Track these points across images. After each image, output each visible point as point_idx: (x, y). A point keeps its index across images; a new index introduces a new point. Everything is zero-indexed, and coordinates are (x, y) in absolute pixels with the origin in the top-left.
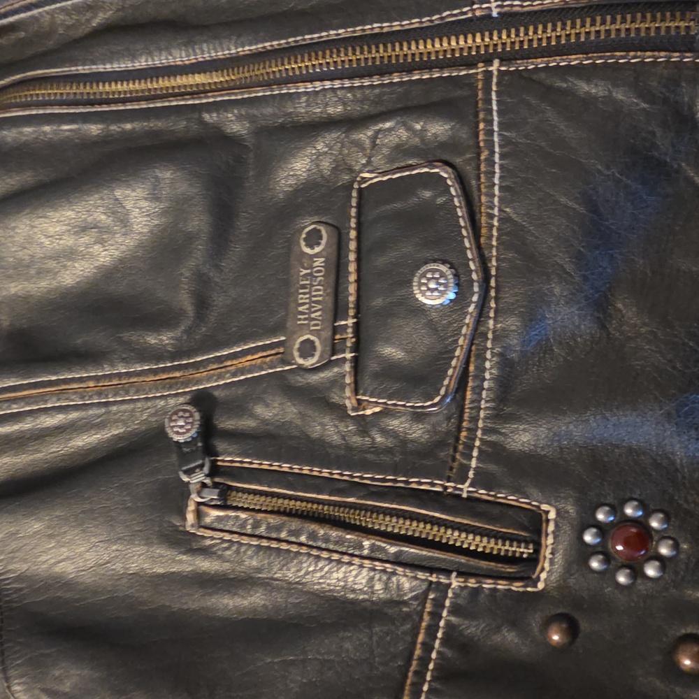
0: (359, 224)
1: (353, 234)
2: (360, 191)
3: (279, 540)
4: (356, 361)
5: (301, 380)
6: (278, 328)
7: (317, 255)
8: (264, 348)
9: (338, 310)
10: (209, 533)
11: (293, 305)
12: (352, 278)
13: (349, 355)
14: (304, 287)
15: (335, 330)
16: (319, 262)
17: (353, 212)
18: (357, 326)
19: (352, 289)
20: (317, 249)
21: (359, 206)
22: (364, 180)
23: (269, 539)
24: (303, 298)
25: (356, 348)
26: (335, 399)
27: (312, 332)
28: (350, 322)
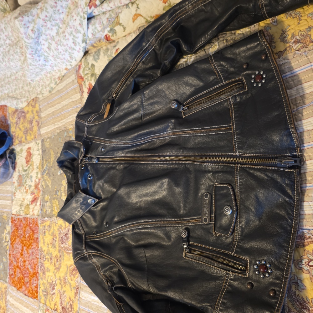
0: (215, 194)
1: (214, 196)
2: (215, 187)
3: (200, 261)
4: (215, 224)
5: (205, 227)
6: (200, 214)
7: (207, 200)
8: (197, 218)
9: (211, 212)
10: (187, 258)
11: (203, 210)
12: (214, 206)
13: (213, 223)
14: (205, 206)
15: (211, 217)
16: (207, 201)
17: (214, 191)
18: (215, 216)
19: (214, 208)
20: (207, 198)
21: (215, 190)
22: (216, 185)
23: (198, 261)
24: (204, 209)
25: (215, 221)
26: (211, 232)
27: (206, 216)
28: (214, 215)
